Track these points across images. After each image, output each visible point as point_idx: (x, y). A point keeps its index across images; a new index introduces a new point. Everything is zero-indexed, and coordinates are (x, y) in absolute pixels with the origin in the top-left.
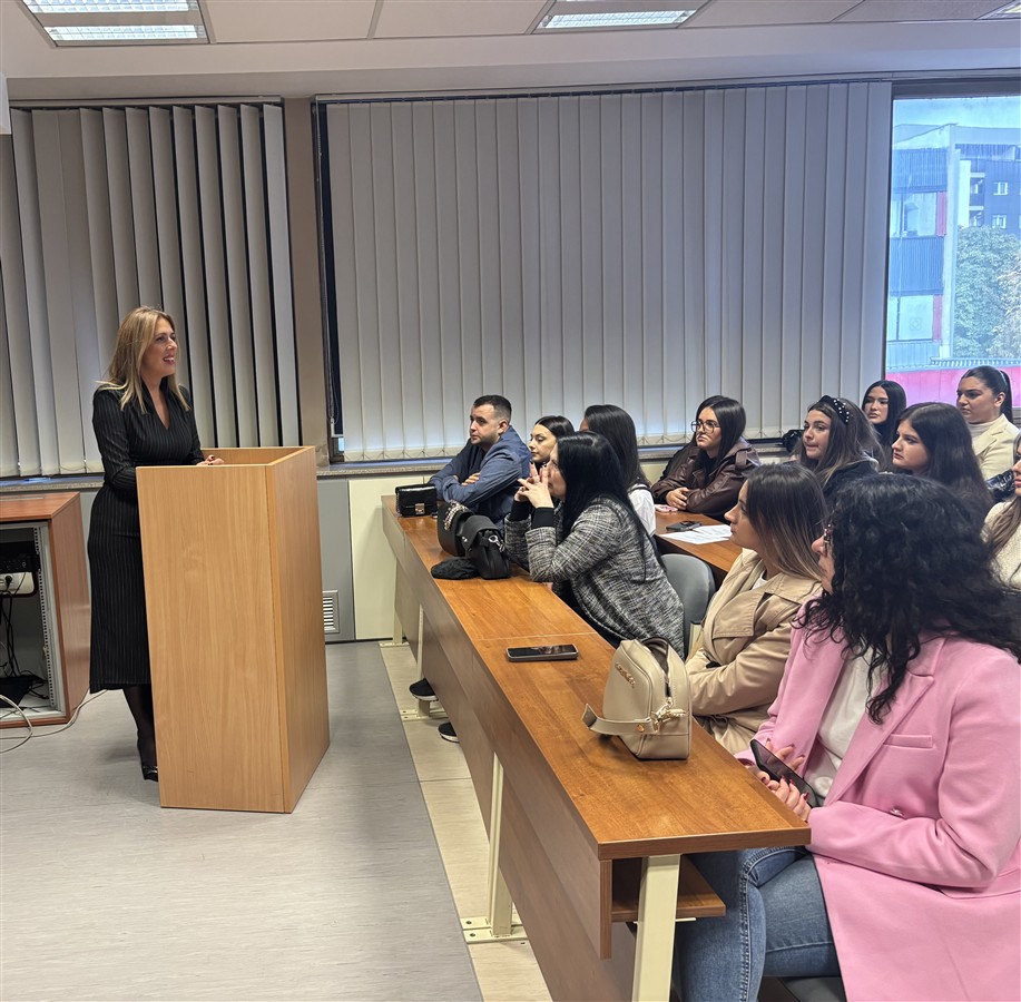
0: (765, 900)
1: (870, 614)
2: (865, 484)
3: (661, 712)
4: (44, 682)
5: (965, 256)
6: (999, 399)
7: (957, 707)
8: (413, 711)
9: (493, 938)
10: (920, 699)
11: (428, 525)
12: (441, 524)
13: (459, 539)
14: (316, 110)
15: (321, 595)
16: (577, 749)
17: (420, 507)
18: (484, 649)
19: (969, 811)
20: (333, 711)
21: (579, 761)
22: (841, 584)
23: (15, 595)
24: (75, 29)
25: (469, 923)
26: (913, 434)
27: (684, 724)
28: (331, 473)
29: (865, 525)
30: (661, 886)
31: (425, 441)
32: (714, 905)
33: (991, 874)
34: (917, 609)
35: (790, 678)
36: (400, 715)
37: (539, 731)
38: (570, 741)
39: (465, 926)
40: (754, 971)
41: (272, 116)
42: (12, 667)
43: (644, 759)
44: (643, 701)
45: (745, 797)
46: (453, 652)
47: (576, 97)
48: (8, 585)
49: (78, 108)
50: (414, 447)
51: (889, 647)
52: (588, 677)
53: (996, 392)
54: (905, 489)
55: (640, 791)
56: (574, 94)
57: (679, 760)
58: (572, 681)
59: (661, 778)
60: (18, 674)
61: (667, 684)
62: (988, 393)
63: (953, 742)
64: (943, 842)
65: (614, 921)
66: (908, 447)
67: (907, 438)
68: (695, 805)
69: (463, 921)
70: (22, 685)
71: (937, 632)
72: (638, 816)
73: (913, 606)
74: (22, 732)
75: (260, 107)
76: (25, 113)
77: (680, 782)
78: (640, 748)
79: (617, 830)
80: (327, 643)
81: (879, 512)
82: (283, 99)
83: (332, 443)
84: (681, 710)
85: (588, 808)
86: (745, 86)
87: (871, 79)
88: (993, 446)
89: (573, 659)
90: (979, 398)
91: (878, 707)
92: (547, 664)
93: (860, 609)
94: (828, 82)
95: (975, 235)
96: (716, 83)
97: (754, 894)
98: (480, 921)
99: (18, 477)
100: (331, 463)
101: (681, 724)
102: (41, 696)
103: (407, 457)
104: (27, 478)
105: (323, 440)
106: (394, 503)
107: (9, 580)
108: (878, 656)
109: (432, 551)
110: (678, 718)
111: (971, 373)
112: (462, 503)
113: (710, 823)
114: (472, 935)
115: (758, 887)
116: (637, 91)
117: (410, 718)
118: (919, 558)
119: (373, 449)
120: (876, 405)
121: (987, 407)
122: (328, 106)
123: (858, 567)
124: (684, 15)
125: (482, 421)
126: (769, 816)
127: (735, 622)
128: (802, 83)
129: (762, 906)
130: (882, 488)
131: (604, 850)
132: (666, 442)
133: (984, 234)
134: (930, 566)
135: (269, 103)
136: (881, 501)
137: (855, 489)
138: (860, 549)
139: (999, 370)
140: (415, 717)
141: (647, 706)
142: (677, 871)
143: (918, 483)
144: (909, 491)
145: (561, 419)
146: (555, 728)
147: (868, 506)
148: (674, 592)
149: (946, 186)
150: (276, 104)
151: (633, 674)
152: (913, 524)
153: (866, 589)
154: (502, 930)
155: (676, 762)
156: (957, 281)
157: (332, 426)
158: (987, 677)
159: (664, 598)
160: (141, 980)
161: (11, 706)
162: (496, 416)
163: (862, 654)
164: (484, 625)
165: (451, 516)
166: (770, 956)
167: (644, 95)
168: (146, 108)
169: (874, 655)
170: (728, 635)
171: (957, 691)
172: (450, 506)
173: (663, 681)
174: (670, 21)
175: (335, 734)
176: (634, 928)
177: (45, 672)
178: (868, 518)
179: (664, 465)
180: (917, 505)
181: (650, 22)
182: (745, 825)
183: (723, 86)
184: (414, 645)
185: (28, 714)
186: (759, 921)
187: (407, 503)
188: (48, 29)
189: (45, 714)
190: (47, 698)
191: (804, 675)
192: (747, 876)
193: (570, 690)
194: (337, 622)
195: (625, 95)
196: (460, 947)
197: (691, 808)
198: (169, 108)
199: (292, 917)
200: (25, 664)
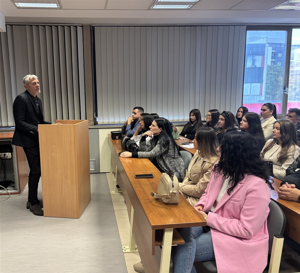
0: (196, 242)
1: (230, 167)
2: (231, 134)
3: (171, 192)
4: (14, 183)
5: (269, 73)
6: (271, 112)
7: (248, 192)
8: (114, 192)
9: (131, 251)
10: (239, 190)
11: (119, 142)
12: (122, 142)
13: (126, 146)
14: (92, 28)
15: (89, 161)
16: (150, 201)
17: (117, 137)
18: (129, 175)
19: (248, 218)
20: (92, 191)
21: (150, 204)
22: (222, 159)
23: (6, 159)
24: (23, 4)
25: (124, 247)
26: (246, 119)
27: (177, 195)
28: (94, 127)
29: (230, 144)
30: (168, 236)
31: (120, 119)
32: (182, 241)
33: (251, 235)
34: (243, 166)
35: (210, 184)
36: (110, 193)
37: (140, 196)
38: (148, 199)
39: (123, 248)
40: (192, 260)
41: (79, 29)
42: (5, 179)
43: (167, 204)
44: (167, 189)
45: (191, 214)
46: (122, 176)
47: (162, 27)
48: (5, 156)
49: (25, 25)
50: (117, 121)
51: (234, 176)
52: (155, 182)
53: (271, 110)
54: (241, 135)
55: (164, 212)
56: (162, 26)
57: (176, 204)
58: (151, 184)
59: (170, 209)
60: (7, 180)
61: (173, 184)
62: (268, 110)
63: (246, 201)
64: (240, 225)
65: (155, 246)
66: (244, 123)
67: (244, 120)
68: (178, 216)
69: (123, 247)
70: (8, 183)
71: (246, 172)
72: (163, 219)
73: (242, 166)
74: (7, 196)
75: (76, 27)
76: (11, 26)
77: (175, 210)
78: (165, 201)
79: (157, 222)
80: (91, 173)
81: (234, 141)
82: (82, 25)
83: (95, 119)
84: (176, 191)
85: (150, 216)
86: (207, 26)
87: (241, 25)
88: (269, 124)
89: (152, 178)
90: (266, 111)
91: (229, 191)
92: (145, 179)
93: (227, 166)
94: (229, 25)
95: (272, 67)
96: (200, 25)
97: (193, 240)
98: (128, 247)
99: (8, 127)
100: (95, 124)
101: (176, 195)
102: (13, 187)
103: (115, 124)
104: (10, 127)
105: (92, 118)
106: (110, 136)
107: (5, 155)
108: (231, 178)
109: (119, 149)
110: (175, 193)
111: (265, 105)
112: (127, 136)
113: (181, 220)
114: (125, 251)
115: (194, 238)
116: (179, 26)
117: (113, 193)
118: (243, 153)
119: (106, 121)
120: (240, 113)
121: (268, 114)
122: (95, 27)
123: (228, 155)
124: (189, 6)
125: (135, 113)
126: (197, 219)
127: (196, 169)
128: (222, 26)
129: (195, 244)
130: (235, 135)
131: (153, 227)
132: (184, 121)
133: (274, 67)
134: (246, 155)
135: (79, 26)
136: (234, 138)
137: (228, 135)
138: (228, 151)
139: (272, 104)
140: (114, 193)
141: (167, 190)
142: (172, 233)
143: (244, 134)
144: (242, 136)
145: (156, 114)
146: (145, 196)
147: (231, 140)
148: (182, 161)
149: (265, 54)
150: (81, 26)
151: (165, 182)
152: (243, 144)
153: (230, 161)
154: (133, 249)
155: (175, 205)
156: (267, 80)
157: (95, 114)
158: (256, 185)
159: (180, 162)
160: (35, 262)
161: (4, 189)
162: (139, 112)
163: (227, 178)
164: (130, 169)
165: (124, 139)
166: (197, 256)
167: (181, 27)
168: (45, 26)
169: (230, 178)
170: (195, 173)
171: (248, 188)
172: (124, 137)
173: (172, 184)
174: (186, 8)
175: (93, 198)
176: (161, 247)
177: (14, 180)
178: (231, 142)
179: (183, 127)
180: (244, 139)
181: (180, 8)
182: (190, 221)
183: (201, 26)
184: (115, 174)
185: (9, 191)
186: (194, 247)
187: (114, 136)
188: (16, 3)
189: (13, 191)
190: (15, 187)
191: (214, 183)
192: (192, 236)
193: (150, 186)
194: (95, 167)
195: (175, 27)
196: (122, 253)
197: (177, 217)
198: (51, 26)
199: (78, 246)
200: (9, 178)
